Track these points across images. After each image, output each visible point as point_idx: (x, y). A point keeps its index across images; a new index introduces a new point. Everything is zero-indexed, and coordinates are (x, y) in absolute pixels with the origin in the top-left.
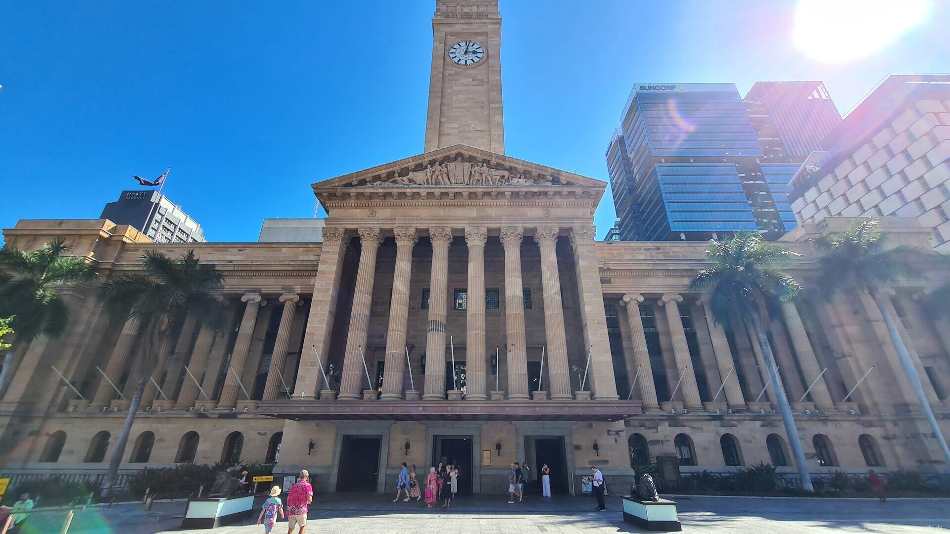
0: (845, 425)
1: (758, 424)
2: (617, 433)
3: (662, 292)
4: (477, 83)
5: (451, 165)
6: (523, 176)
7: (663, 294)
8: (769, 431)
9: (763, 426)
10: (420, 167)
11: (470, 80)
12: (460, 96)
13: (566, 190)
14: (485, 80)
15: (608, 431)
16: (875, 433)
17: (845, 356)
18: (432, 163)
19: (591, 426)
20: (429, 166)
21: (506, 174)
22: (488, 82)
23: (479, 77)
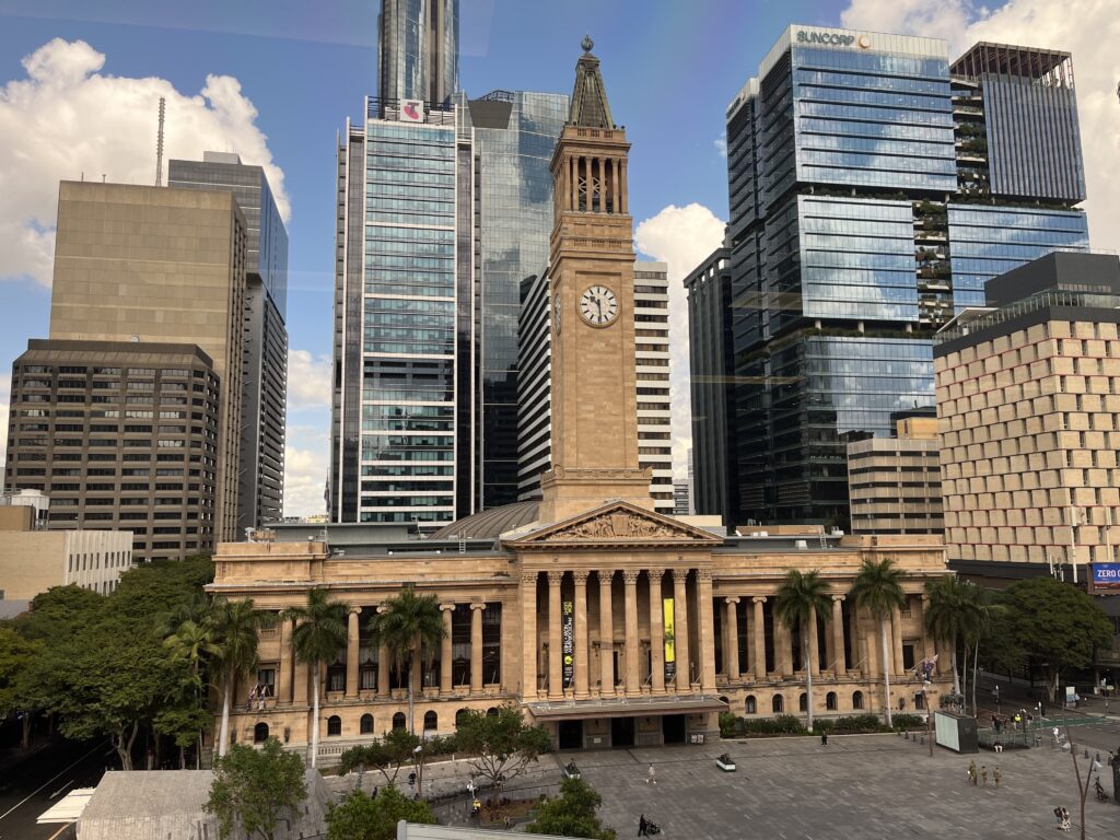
0: (849, 685)
1: (797, 687)
3: (754, 595)
4: (610, 349)
5: (614, 516)
6: (666, 528)
7: (754, 597)
8: (802, 692)
9: (800, 689)
10: (590, 520)
11: (603, 345)
12: (595, 368)
14: (619, 346)
16: (864, 690)
18: (600, 516)
20: (597, 518)
22: (622, 349)
23: (612, 341)
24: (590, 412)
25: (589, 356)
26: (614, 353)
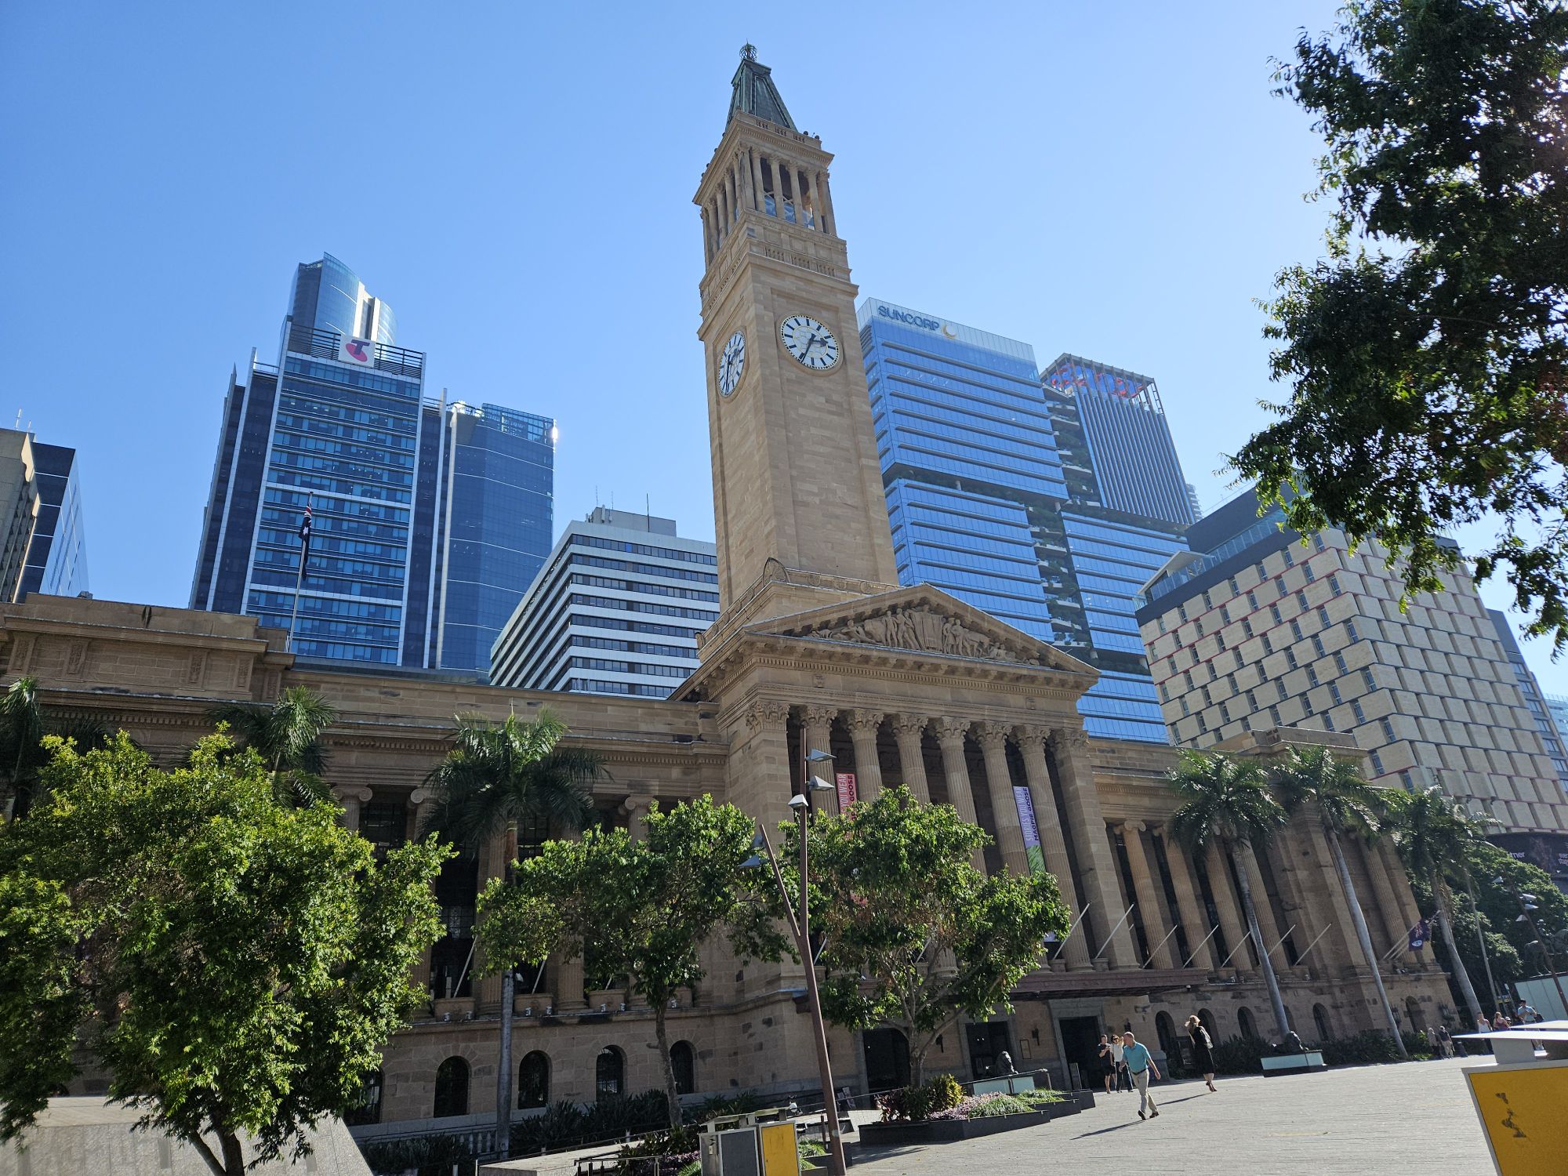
0: (1301, 992)
1: (1230, 994)
2: (1144, 1009)
3: (1124, 816)
4: (833, 408)
5: (917, 616)
6: (1003, 647)
7: (1125, 820)
8: (1240, 1003)
9: (1233, 998)
10: (877, 614)
11: (822, 400)
12: (813, 431)
13: (1058, 675)
14: (846, 406)
15: (1136, 1007)
16: (1325, 1001)
17: (1295, 908)
18: (893, 609)
19: (1119, 1002)
20: (889, 613)
21: (986, 641)
22: (850, 411)
23: (835, 397)
24: (814, 494)
25: (802, 411)
26: (840, 415)
